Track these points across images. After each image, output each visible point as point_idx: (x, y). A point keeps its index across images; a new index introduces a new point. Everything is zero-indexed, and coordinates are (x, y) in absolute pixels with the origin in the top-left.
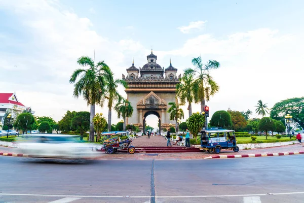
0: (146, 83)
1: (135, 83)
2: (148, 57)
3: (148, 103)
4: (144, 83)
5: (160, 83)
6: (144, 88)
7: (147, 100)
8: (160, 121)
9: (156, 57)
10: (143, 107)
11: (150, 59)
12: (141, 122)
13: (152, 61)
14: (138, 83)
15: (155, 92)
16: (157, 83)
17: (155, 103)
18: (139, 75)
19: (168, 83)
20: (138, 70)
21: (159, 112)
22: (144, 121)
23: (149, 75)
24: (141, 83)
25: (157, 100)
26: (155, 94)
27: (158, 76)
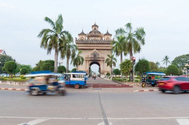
0: (91, 44)
1: (84, 44)
2: (93, 26)
3: (92, 56)
4: (90, 44)
5: (100, 44)
6: (89, 46)
7: (92, 54)
8: (100, 68)
9: (98, 26)
10: (89, 59)
11: (94, 28)
12: (88, 69)
13: (95, 29)
14: (86, 44)
15: (97, 49)
16: (98, 44)
17: (97, 56)
18: (87, 38)
19: (106, 44)
20: (86, 35)
21: (99, 62)
22: (90, 68)
23: (93, 38)
24: (88, 44)
25: (98, 55)
26: (97, 51)
27: (99, 39)
